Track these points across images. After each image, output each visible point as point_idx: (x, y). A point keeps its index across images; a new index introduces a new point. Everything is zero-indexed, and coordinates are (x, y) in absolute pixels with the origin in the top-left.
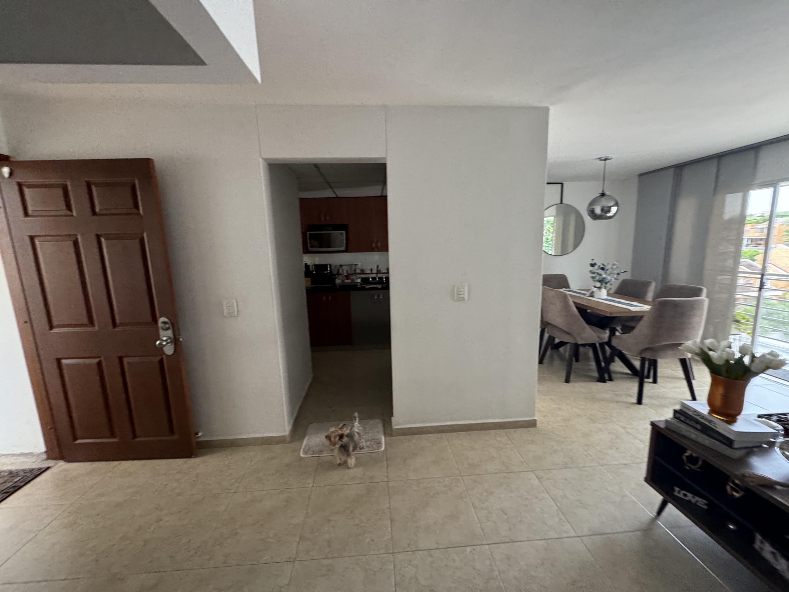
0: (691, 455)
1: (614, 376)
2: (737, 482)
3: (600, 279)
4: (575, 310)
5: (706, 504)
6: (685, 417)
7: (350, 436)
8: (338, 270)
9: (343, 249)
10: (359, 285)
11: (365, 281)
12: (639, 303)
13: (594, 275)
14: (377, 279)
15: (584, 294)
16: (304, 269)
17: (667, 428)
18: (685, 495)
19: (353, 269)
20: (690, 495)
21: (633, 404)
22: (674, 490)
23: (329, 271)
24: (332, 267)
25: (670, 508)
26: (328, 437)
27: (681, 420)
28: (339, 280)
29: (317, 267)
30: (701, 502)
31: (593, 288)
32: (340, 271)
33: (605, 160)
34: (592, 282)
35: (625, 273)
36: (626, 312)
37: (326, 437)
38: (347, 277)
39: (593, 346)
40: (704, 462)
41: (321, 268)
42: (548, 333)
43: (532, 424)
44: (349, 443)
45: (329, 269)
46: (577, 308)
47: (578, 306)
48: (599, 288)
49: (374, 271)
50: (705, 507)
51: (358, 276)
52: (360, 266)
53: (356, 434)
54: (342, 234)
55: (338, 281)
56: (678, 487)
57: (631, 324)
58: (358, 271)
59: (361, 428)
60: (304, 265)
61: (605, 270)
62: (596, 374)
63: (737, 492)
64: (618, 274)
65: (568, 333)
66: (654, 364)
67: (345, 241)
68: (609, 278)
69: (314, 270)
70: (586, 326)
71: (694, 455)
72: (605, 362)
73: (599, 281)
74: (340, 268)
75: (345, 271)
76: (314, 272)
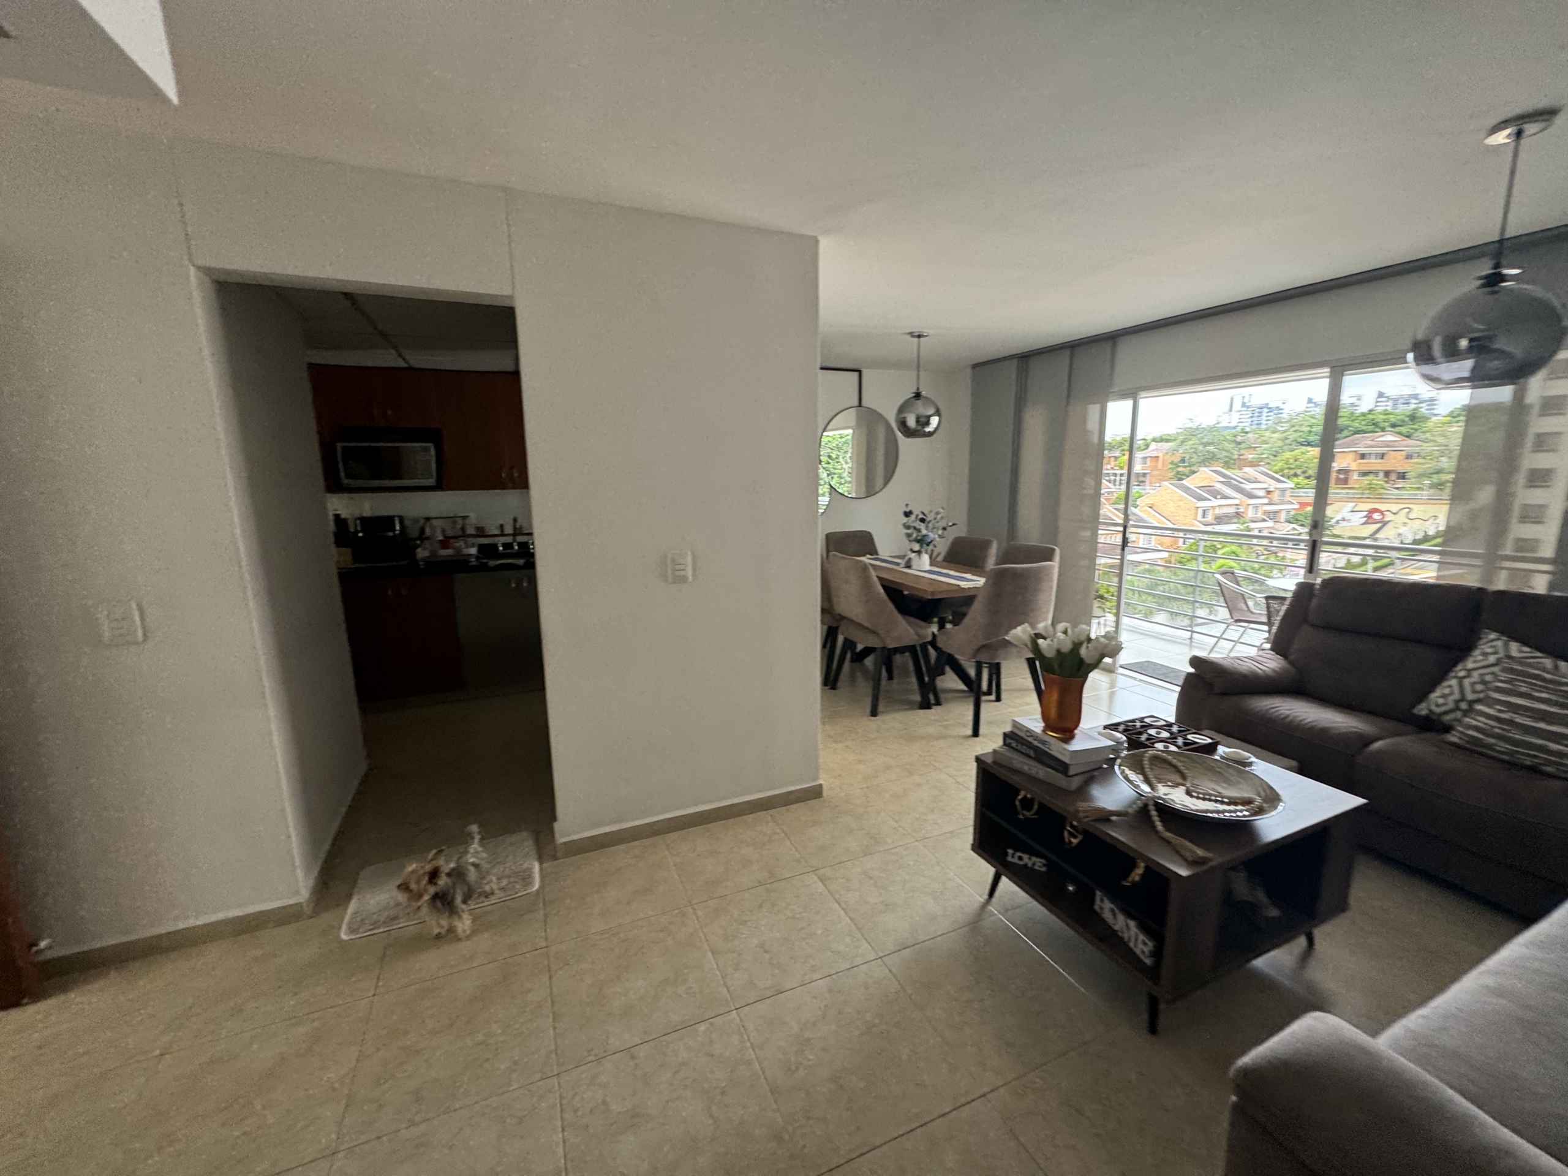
0: (1025, 797)
1: (942, 696)
2: (1075, 823)
3: (919, 538)
4: (882, 591)
5: (1044, 865)
6: (1017, 741)
7: (458, 874)
8: (422, 530)
9: (432, 482)
10: (473, 560)
11: (488, 551)
12: (973, 575)
13: (909, 531)
14: (516, 548)
15: (898, 564)
16: (332, 527)
17: (995, 762)
18: (1020, 858)
19: (459, 526)
20: (1025, 857)
21: (967, 737)
22: (1006, 854)
23: (397, 532)
24: (407, 523)
25: (1004, 881)
26: (404, 887)
27: (1012, 748)
28: (425, 549)
29: (366, 522)
30: (1037, 863)
31: (909, 553)
32: (428, 531)
33: (919, 336)
34: (907, 542)
35: (954, 527)
36: (955, 591)
37: (399, 887)
38: (445, 543)
39: (912, 649)
40: (1041, 804)
41: (377, 525)
42: (842, 634)
43: (816, 793)
44: (454, 888)
45: (398, 527)
46: (884, 587)
47: (886, 584)
48: (919, 552)
49: (509, 530)
50: (1044, 869)
51: (470, 540)
52: (473, 519)
53: (472, 869)
54: (426, 450)
55: (421, 553)
56: (1010, 848)
57: (963, 609)
58: (471, 531)
59: (484, 855)
60: (331, 518)
61: (926, 522)
62: (918, 698)
63: (1075, 837)
64: (944, 529)
65: (874, 632)
66: (996, 671)
67: (434, 466)
68: (931, 535)
69: (359, 528)
70: (899, 618)
71: (1029, 796)
72: (929, 677)
73: (918, 541)
74: (425, 523)
75: (439, 531)
76: (360, 535)
